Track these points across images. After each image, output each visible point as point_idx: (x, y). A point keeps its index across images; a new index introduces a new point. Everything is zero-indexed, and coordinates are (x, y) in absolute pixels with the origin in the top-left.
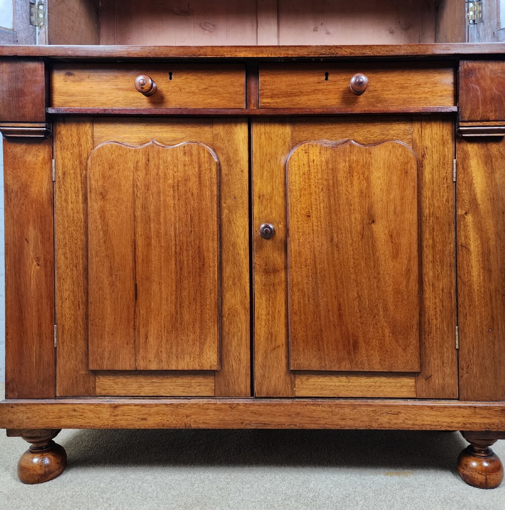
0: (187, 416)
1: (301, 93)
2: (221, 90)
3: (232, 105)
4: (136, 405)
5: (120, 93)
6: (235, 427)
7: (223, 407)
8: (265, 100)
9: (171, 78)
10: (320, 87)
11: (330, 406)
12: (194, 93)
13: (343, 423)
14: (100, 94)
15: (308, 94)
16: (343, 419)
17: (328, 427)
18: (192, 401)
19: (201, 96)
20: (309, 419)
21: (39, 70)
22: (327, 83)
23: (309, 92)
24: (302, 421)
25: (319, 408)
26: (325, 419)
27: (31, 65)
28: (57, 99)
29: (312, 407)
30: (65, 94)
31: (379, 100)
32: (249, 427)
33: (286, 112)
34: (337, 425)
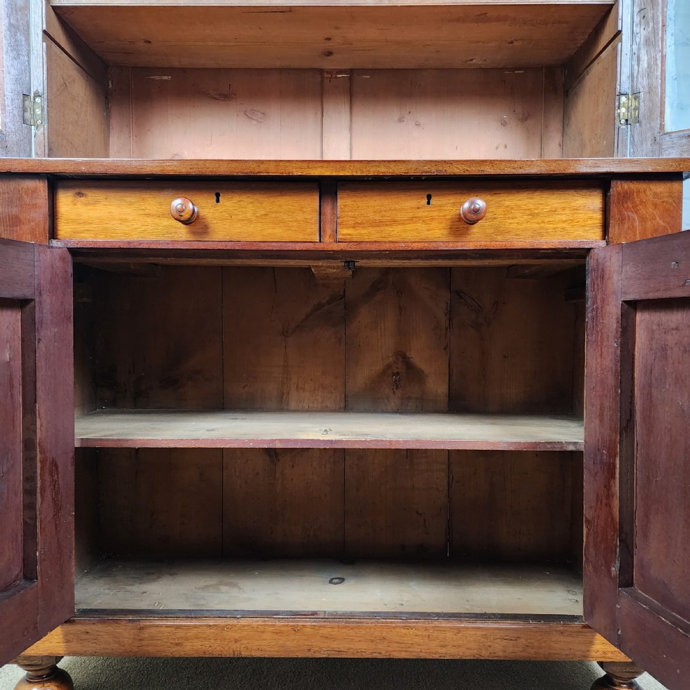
0: (236, 641)
1: (394, 222)
2: (285, 217)
3: (300, 237)
4: (167, 626)
5: (149, 220)
6: (300, 655)
7: (284, 629)
8: (345, 231)
9: (218, 201)
10: (420, 213)
11: (426, 629)
12: (250, 221)
13: (444, 650)
14: (123, 220)
15: (403, 222)
16: (444, 646)
17: (423, 656)
18: (244, 622)
19: (260, 225)
20: (399, 645)
21: (40, 191)
22: (428, 208)
23: (405, 220)
24: (389, 649)
25: (411, 632)
26: (419, 645)
27: (30, 184)
28: (64, 229)
29: (402, 630)
30: (74, 221)
31: (499, 231)
32: (318, 655)
33: (374, 247)
34: (435, 654)
